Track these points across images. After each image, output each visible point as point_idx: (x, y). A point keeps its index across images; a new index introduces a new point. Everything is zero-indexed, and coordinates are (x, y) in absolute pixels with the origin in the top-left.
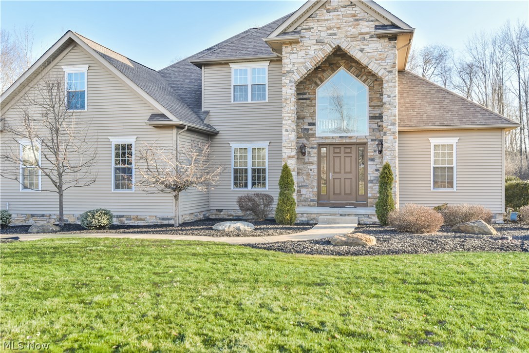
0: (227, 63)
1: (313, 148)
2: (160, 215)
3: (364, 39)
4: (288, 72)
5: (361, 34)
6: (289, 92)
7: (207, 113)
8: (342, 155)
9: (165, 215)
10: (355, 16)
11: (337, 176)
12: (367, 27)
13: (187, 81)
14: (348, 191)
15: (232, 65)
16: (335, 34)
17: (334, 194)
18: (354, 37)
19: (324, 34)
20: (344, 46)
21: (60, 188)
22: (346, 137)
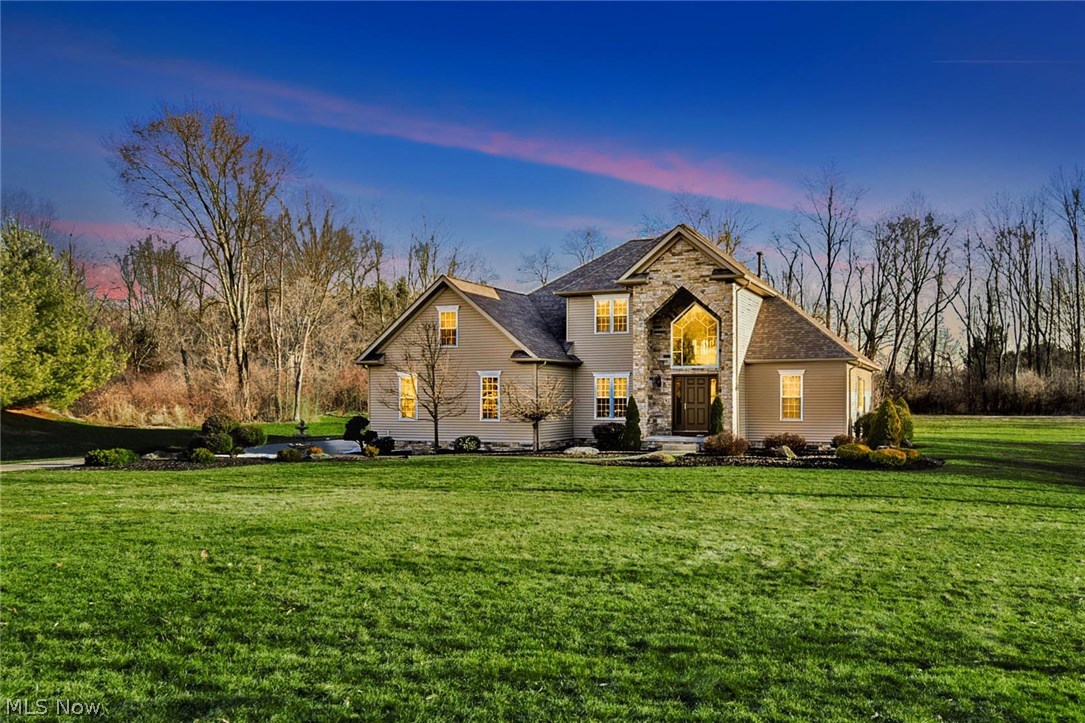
0: (589, 295)
1: (668, 379)
2: (521, 442)
3: (705, 281)
4: (638, 311)
5: (702, 276)
6: (640, 329)
7: (571, 344)
8: (696, 386)
9: (527, 442)
10: (696, 259)
11: (691, 406)
12: (707, 270)
13: (556, 307)
14: (701, 421)
15: (594, 297)
16: (679, 276)
17: (689, 424)
18: (696, 279)
19: (669, 276)
20: (687, 288)
21: (435, 417)
22: (698, 369)
